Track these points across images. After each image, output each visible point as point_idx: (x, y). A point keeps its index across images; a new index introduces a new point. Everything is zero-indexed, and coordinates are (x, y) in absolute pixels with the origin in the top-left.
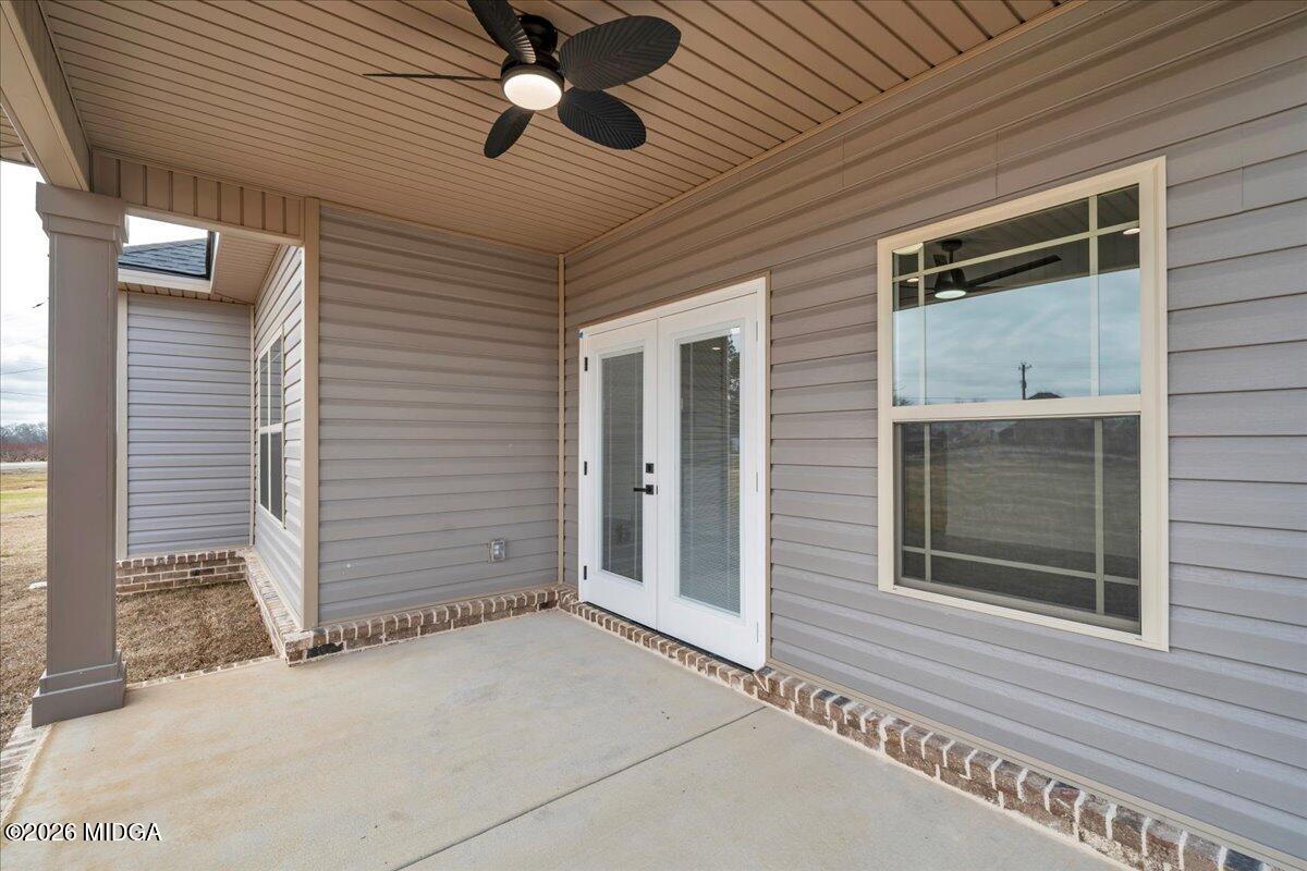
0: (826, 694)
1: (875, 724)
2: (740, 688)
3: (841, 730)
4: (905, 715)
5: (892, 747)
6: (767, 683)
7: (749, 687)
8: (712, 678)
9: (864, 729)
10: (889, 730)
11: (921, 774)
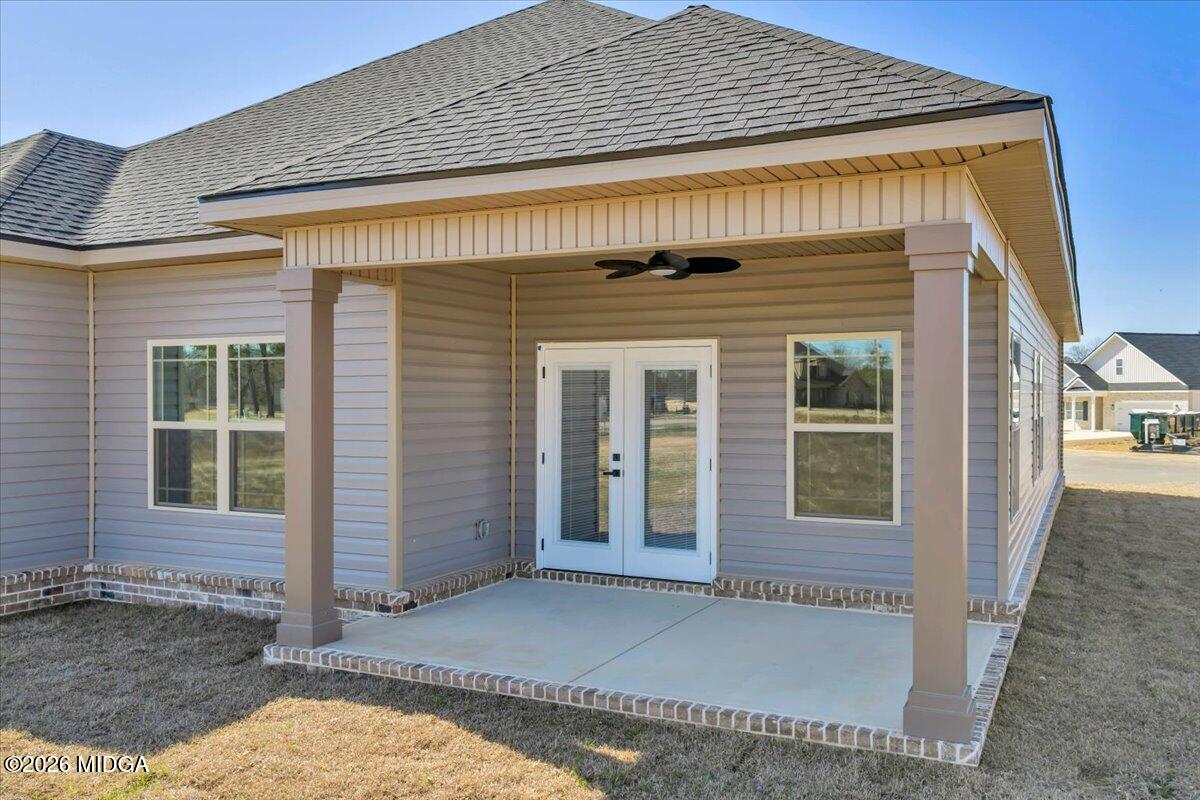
0: (758, 582)
1: (788, 588)
2: (702, 594)
3: (768, 598)
4: (800, 581)
5: (796, 598)
6: (722, 584)
7: (708, 592)
8: (680, 593)
9: (781, 592)
10: (794, 588)
11: (810, 606)
